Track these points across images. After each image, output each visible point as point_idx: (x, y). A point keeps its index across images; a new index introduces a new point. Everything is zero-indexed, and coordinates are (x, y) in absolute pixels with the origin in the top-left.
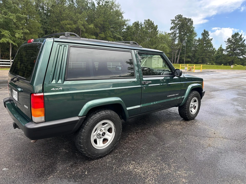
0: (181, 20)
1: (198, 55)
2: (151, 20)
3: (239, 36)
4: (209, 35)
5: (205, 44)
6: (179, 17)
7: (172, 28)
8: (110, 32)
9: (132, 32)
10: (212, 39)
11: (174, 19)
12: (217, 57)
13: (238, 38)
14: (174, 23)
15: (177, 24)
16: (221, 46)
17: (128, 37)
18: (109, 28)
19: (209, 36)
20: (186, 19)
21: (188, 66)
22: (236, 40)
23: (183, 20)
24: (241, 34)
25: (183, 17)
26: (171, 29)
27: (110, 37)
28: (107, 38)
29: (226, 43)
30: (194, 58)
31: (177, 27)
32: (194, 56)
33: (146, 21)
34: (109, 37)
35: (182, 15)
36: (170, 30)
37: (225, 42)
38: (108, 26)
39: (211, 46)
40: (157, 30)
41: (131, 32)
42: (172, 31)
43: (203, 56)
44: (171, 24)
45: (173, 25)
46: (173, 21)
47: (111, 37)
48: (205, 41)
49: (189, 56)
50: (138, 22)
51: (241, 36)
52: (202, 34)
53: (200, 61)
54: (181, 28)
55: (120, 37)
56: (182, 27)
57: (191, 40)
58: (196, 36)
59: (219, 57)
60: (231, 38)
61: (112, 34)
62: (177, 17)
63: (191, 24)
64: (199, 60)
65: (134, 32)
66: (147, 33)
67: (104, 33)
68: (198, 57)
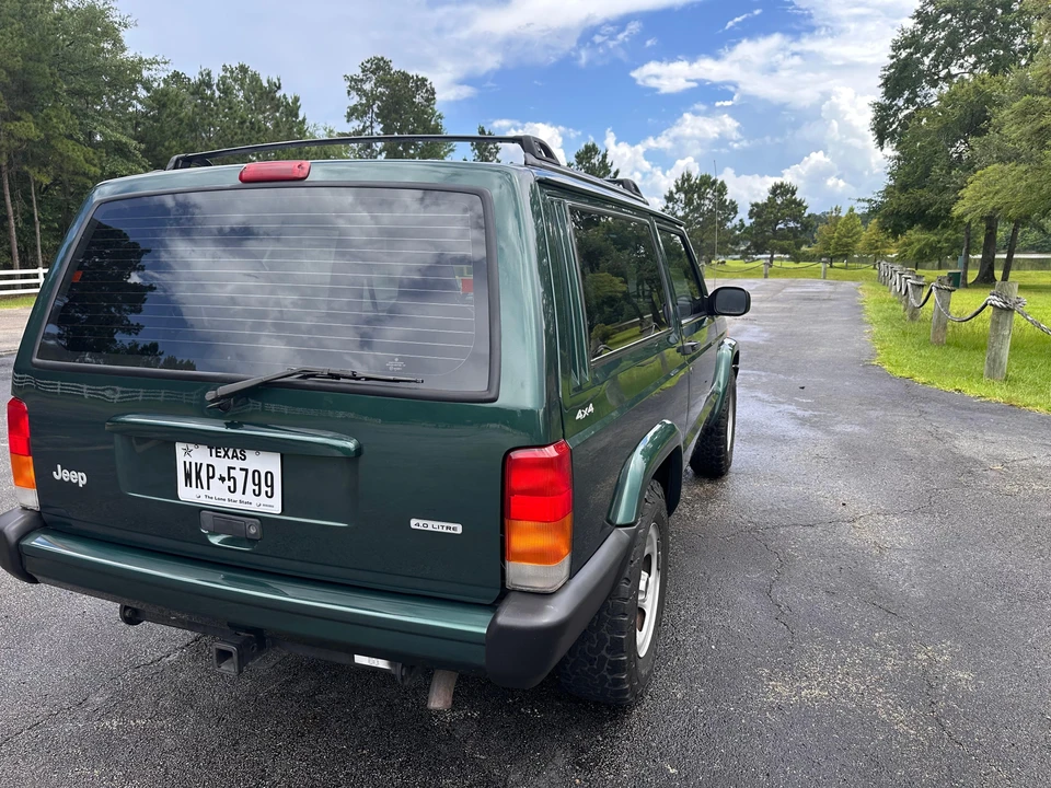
0: (390, 81)
2: (253, 68)
3: (600, 157)
6: (379, 67)
7: (353, 113)
8: (66, 115)
9: (186, 121)
11: (358, 72)
13: (597, 163)
14: (358, 90)
15: (371, 97)
17: (167, 144)
18: (56, 94)
20: (406, 77)
23: (396, 83)
24: (603, 151)
25: (395, 67)
26: (350, 116)
27: (70, 137)
28: (53, 143)
31: (376, 110)
33: (232, 72)
34: (65, 140)
35: (387, 58)
36: (346, 119)
38: (54, 83)
40: (300, 118)
41: (181, 121)
42: (356, 124)
44: (349, 92)
45: (355, 99)
46: (355, 84)
47: (78, 141)
50: (209, 74)
51: (605, 156)
54: (394, 115)
55: (124, 139)
56: (396, 112)
61: (81, 124)
62: (369, 65)
63: (428, 100)
65: (194, 120)
66: (259, 128)
67: (35, 117)
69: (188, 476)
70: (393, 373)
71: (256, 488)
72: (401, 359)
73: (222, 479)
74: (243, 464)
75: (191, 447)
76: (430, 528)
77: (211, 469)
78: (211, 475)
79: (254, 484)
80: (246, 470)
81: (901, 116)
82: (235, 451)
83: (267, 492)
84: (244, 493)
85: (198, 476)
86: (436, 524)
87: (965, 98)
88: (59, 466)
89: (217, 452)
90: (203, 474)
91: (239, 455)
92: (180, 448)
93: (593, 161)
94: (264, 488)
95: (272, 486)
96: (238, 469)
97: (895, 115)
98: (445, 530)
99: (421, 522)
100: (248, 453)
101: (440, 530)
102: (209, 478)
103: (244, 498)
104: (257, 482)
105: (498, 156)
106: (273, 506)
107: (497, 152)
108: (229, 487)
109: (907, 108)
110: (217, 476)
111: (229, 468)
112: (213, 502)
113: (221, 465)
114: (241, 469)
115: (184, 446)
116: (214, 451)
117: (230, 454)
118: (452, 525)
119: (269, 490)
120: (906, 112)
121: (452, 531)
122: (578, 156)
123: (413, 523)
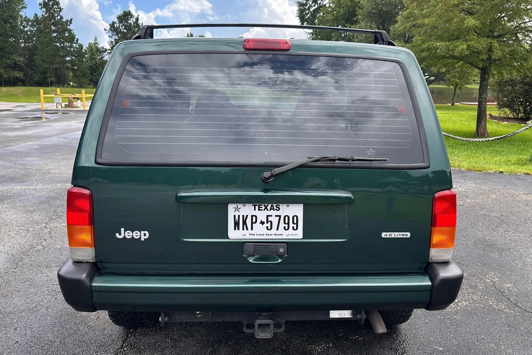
1: (43, 61)
3: (134, 20)
4: (61, 10)
5: (54, 31)
10: (71, 20)
12: (91, 67)
13: (132, 23)
16: (96, 40)
19: (63, 11)
21: (59, 93)
22: (128, 27)
24: (136, 16)
29: (109, 34)
30: (32, 69)
32: (31, 64)
37: (105, 30)
39: (72, 38)
43: (58, 66)
48: (54, 24)
49: (15, 63)
51: (137, 19)
52: (40, 5)
53: (53, 79)
57: (11, 17)
58: (25, 8)
59: (97, 67)
60: (118, 22)
64: (47, 75)
68: (43, 68)
69: (237, 224)
70: (370, 156)
71: (286, 226)
72: (373, 149)
73: (262, 223)
74: (278, 213)
75: (240, 206)
76: (393, 236)
77: (254, 218)
78: (254, 221)
79: (285, 223)
80: (280, 216)
81: (312, 10)
82: (272, 206)
83: (293, 227)
84: (277, 229)
85: (244, 223)
86: (396, 234)
87: (345, 3)
88: (123, 230)
89: (259, 208)
90: (249, 222)
91: (275, 208)
92: (231, 208)
93: (129, 21)
94: (291, 225)
95: (297, 224)
96: (274, 216)
97: (309, 9)
98: (401, 237)
99: (388, 234)
100: (281, 206)
101: (399, 237)
102: (252, 223)
103: (278, 232)
104: (287, 222)
105: (61, 13)
106: (298, 234)
107: (60, 11)
108: (267, 227)
109: (315, 6)
110: (259, 221)
111: (268, 216)
112: (256, 237)
113: (262, 215)
114: (276, 216)
115: (235, 206)
116: (257, 207)
117: (269, 208)
118: (405, 233)
119: (295, 226)
120: (314, 8)
121: (405, 237)
122: (119, 18)
123: (384, 235)
